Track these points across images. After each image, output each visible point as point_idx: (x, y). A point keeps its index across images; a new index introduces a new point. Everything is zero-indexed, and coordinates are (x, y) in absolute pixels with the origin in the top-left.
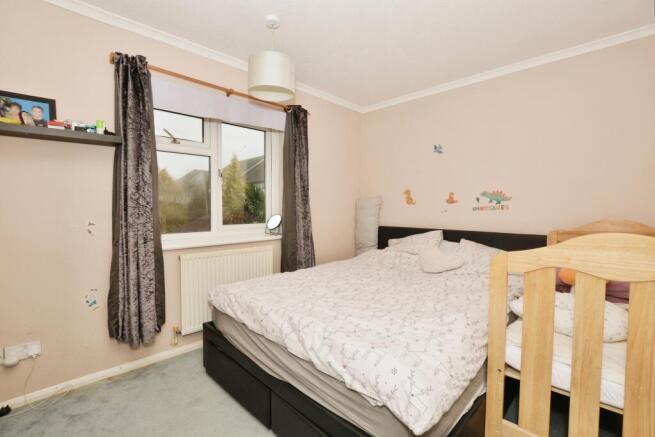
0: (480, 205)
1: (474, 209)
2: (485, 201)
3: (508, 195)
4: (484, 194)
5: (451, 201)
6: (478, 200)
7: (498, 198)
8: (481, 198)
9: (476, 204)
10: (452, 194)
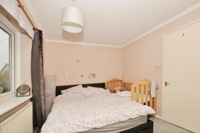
0: (90, 77)
1: (88, 78)
2: (91, 76)
3: (96, 74)
4: (91, 74)
5: (82, 76)
6: (89, 75)
7: (94, 75)
8: (90, 75)
9: (89, 77)
10: (82, 74)
